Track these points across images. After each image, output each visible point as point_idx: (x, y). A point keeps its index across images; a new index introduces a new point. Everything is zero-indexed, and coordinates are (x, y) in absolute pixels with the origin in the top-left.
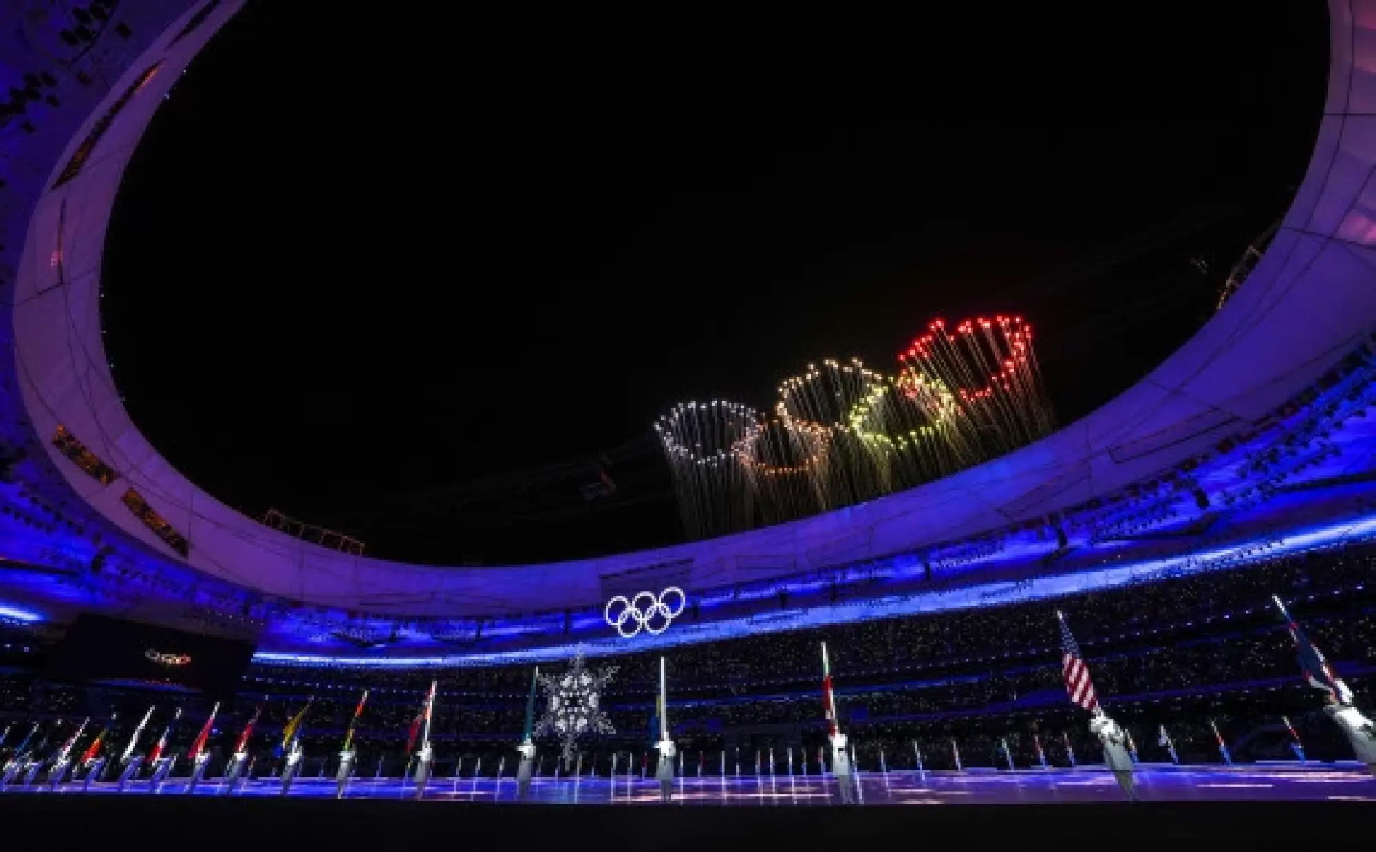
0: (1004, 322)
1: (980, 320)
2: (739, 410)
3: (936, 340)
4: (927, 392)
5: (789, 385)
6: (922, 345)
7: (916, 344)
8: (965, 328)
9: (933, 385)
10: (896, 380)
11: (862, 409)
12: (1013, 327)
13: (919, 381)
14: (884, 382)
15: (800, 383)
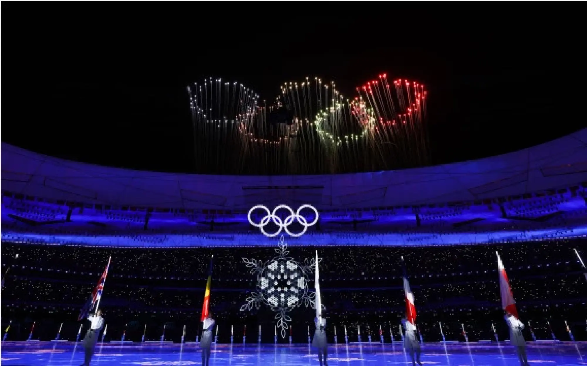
0: (416, 86)
1: (406, 81)
2: (250, 93)
3: (380, 84)
4: (365, 113)
5: (289, 85)
6: (372, 86)
7: (368, 84)
8: (397, 83)
9: (369, 110)
10: (350, 102)
11: (325, 114)
12: (420, 90)
13: (362, 105)
14: (344, 101)
15: (296, 87)
